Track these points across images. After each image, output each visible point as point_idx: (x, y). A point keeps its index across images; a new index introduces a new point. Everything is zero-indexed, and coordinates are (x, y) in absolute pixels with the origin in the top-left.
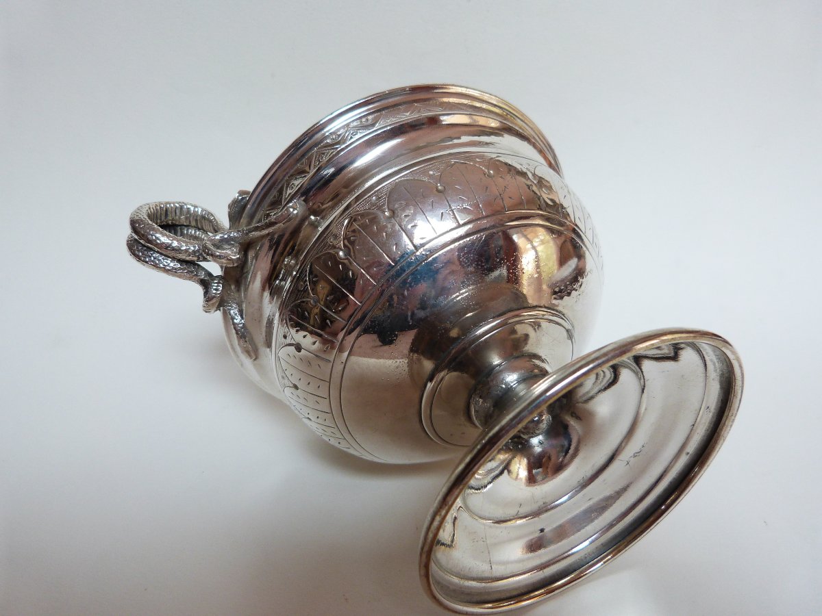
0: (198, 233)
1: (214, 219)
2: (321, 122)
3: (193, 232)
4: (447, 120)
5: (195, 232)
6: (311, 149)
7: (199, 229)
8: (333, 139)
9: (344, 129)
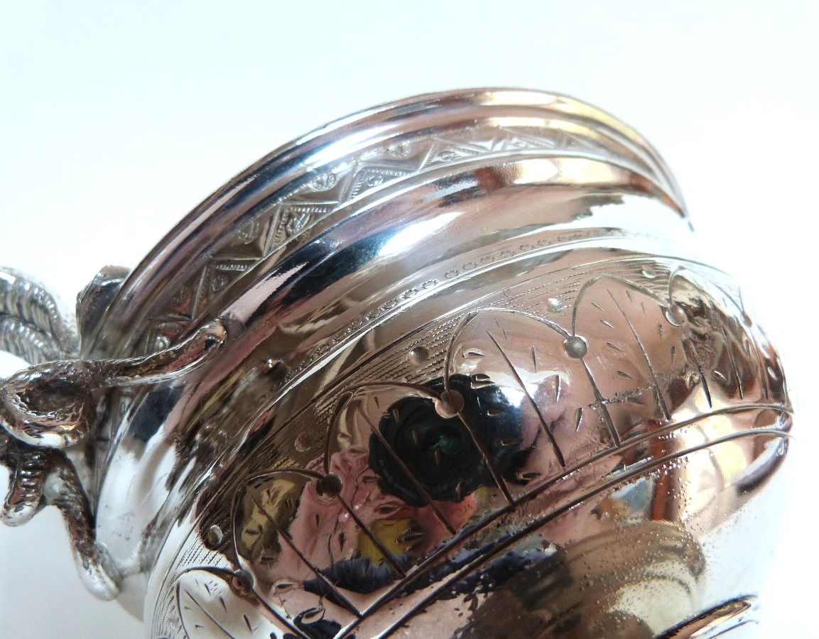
0: (22, 329)
1: (55, 308)
2: (299, 143)
3: (12, 327)
4: (530, 172)
5: (17, 327)
6: (272, 197)
7: (25, 323)
8: (320, 183)
9: (348, 162)
